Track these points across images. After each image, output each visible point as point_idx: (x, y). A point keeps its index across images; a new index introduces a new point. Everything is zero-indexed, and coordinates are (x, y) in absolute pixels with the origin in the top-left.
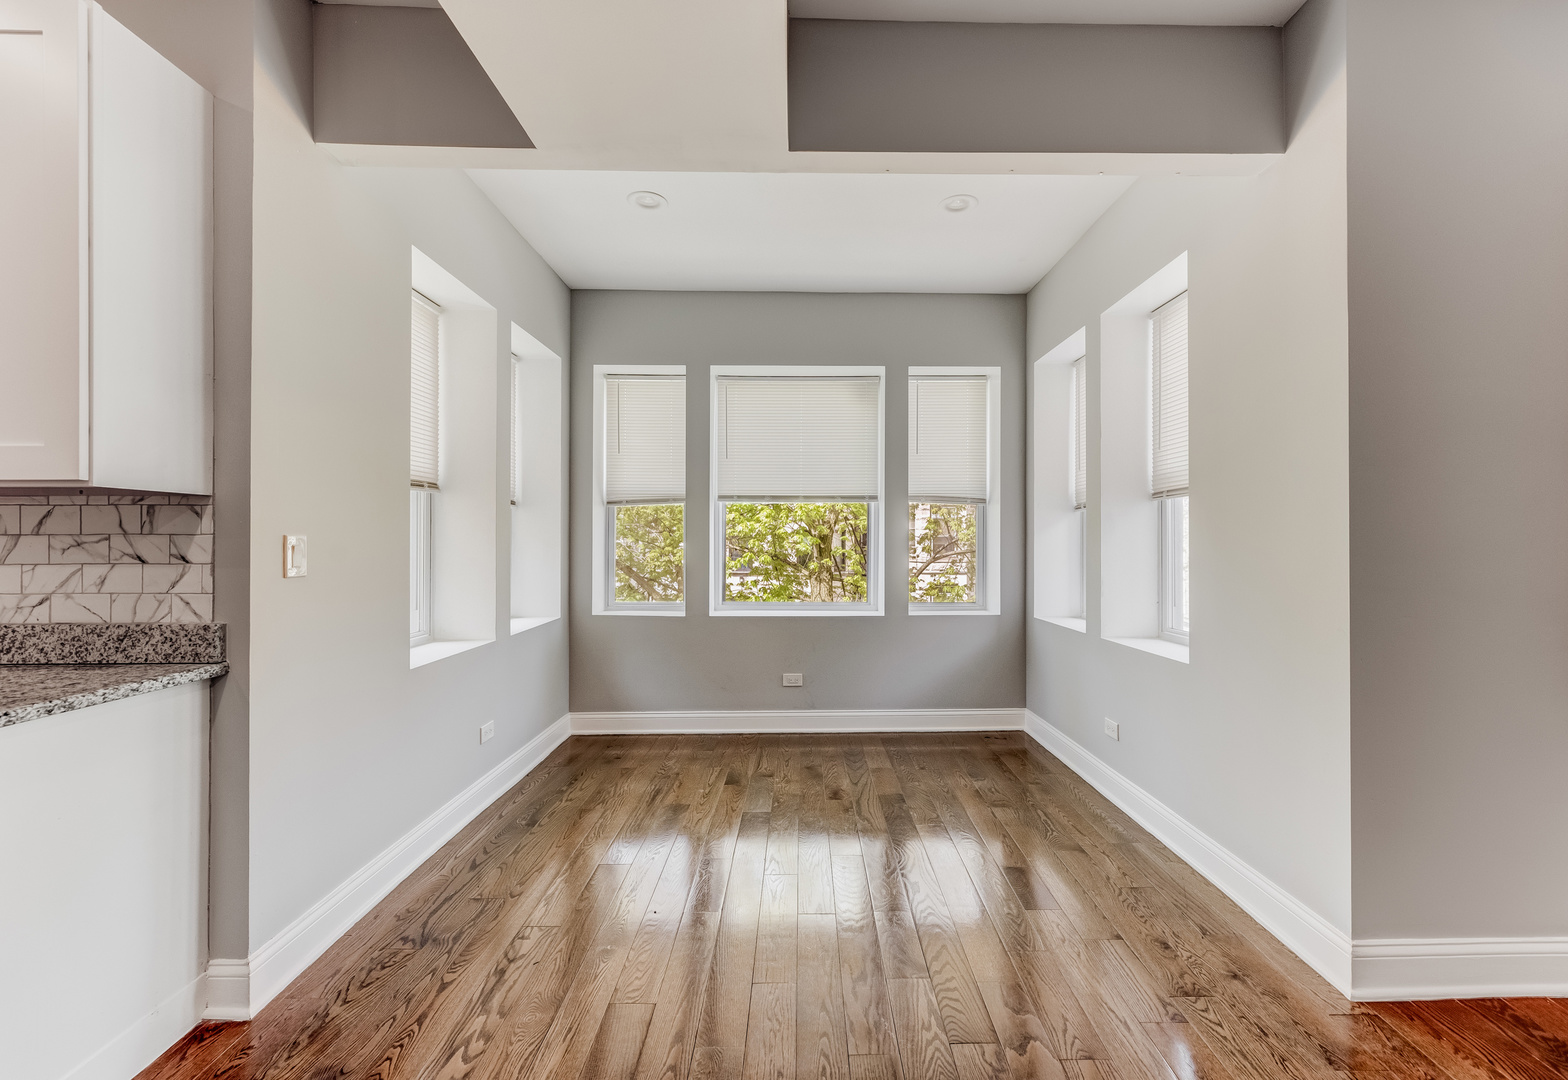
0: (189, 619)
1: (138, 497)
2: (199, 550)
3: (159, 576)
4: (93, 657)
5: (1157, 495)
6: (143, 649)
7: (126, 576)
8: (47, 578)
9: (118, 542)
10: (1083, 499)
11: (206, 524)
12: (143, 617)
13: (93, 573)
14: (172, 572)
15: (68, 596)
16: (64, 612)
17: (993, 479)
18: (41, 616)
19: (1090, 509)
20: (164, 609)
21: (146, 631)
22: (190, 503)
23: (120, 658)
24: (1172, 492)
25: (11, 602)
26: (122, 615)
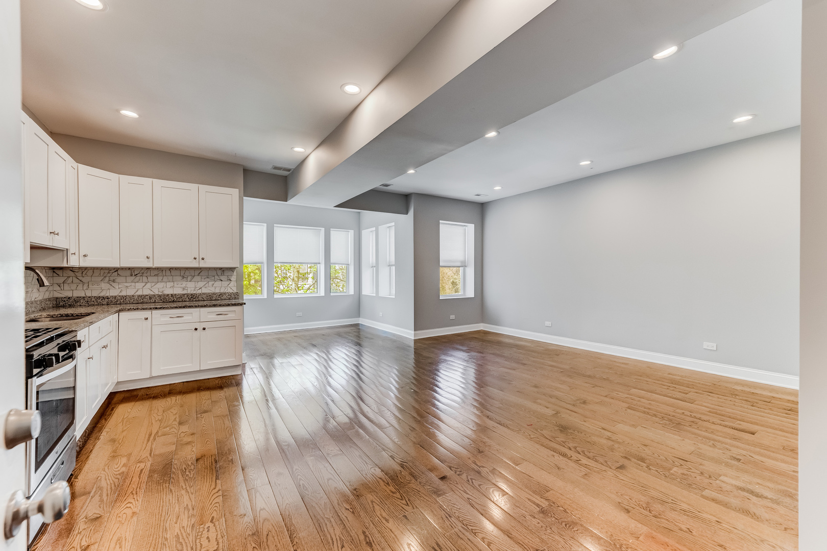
0: (231, 291)
1: (221, 269)
2: (234, 278)
3: (225, 283)
4: (214, 299)
5: (389, 266)
6: (225, 297)
7: (218, 283)
8: (201, 284)
9: (216, 277)
10: (375, 265)
11: (235, 273)
12: (222, 291)
13: (211, 283)
14: (228, 283)
15: (206, 287)
16: (204, 291)
17: (351, 259)
18: (200, 291)
19: (376, 267)
20: (226, 290)
21: (225, 294)
22: (232, 269)
23: (219, 299)
24: (392, 265)
25: (193, 289)
26: (217, 291)
